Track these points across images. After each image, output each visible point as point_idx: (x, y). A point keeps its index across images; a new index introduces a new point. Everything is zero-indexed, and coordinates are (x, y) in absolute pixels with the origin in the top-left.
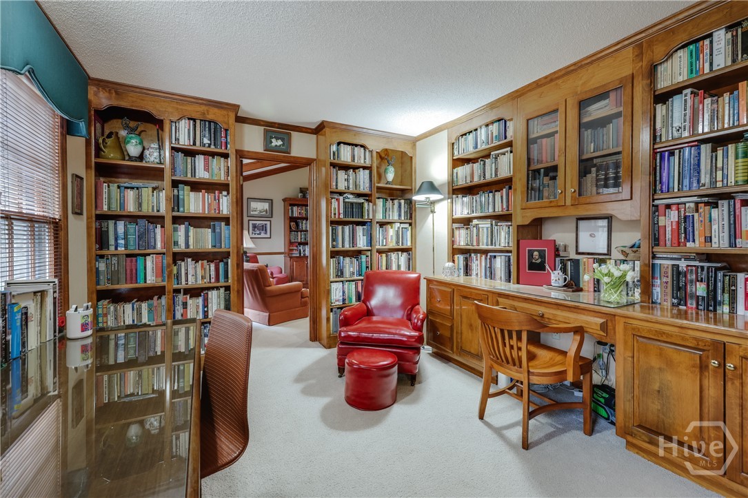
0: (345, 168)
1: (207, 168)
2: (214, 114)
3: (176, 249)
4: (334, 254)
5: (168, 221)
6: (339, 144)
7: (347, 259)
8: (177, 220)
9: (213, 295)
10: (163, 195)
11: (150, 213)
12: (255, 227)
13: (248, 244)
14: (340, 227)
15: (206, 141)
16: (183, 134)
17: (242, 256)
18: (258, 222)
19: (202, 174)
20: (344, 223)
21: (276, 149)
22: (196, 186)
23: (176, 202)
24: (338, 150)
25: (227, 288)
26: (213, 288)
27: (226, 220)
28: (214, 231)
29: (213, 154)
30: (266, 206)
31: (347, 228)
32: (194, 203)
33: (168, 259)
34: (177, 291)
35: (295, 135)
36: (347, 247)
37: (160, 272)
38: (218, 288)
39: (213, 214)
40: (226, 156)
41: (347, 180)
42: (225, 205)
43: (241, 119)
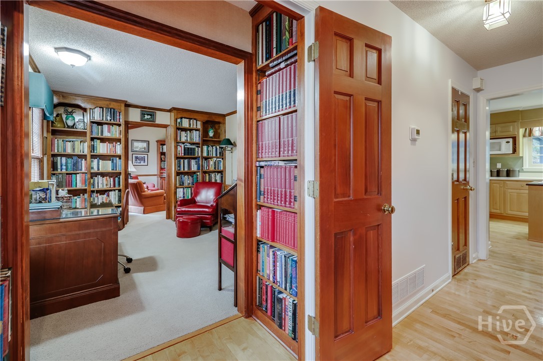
0: (185, 130)
1: (109, 131)
2: (113, 105)
3: (92, 171)
4: (178, 174)
5: (88, 157)
6: (181, 118)
7: (186, 177)
8: (93, 157)
9: (112, 194)
10: (86, 144)
11: (79, 153)
12: (137, 158)
13: (131, 169)
14: (182, 160)
15: (109, 118)
16: (97, 115)
17: (127, 175)
18: (139, 156)
19: (106, 134)
20: (186, 158)
21: (147, 120)
22: (103, 140)
23: (93, 148)
24: (181, 121)
25: (120, 190)
26: (111, 190)
27: (120, 157)
28: (113, 162)
29: (113, 124)
30: (145, 145)
31: (186, 161)
32: (102, 148)
33: (88, 176)
34: (93, 192)
35: (158, 113)
36: (186, 169)
37: (84, 182)
38: (114, 190)
39: (112, 154)
40: (119, 125)
41: (186, 136)
42: (119, 149)
43: (128, 105)
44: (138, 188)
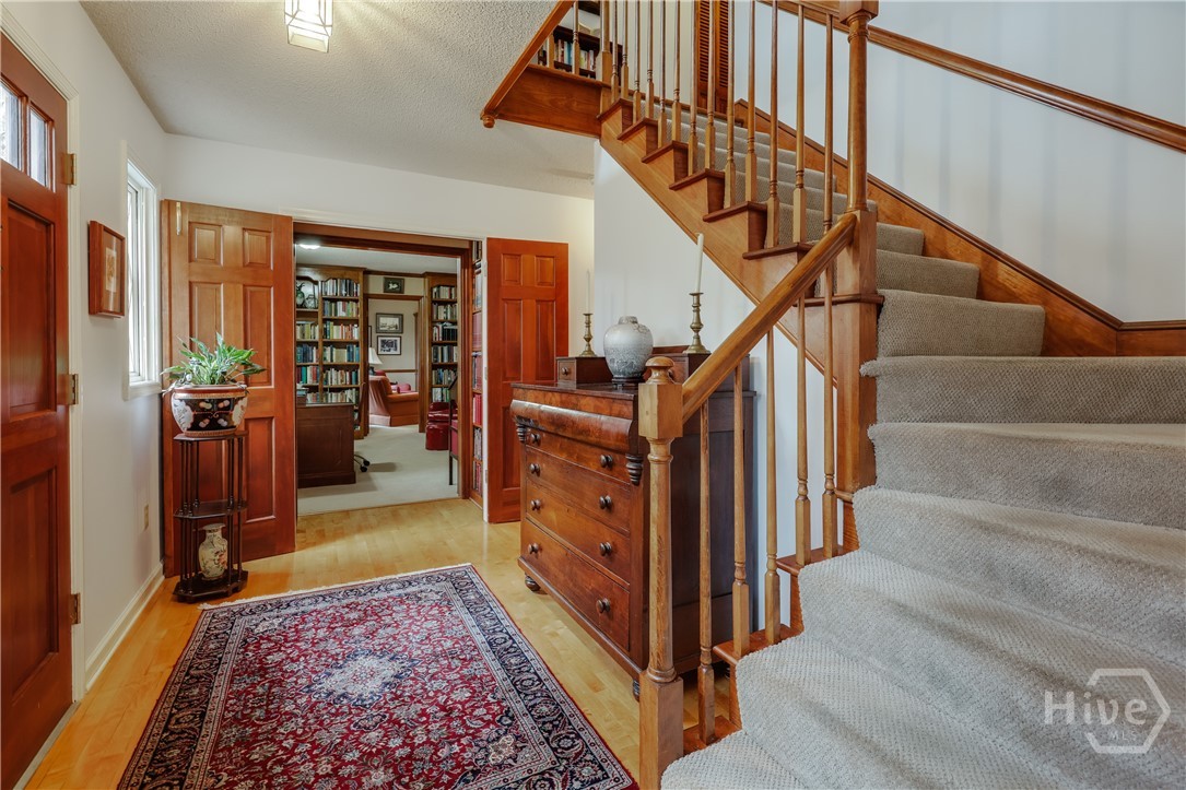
0: (444, 303)
1: (344, 309)
2: (349, 275)
3: (325, 363)
4: (434, 367)
5: (320, 344)
6: (439, 286)
7: (446, 371)
8: (327, 344)
9: (348, 393)
10: (317, 328)
11: (309, 340)
12: (383, 342)
13: (373, 359)
14: (440, 348)
15: (344, 292)
16: (331, 288)
17: (367, 368)
18: (387, 339)
19: (341, 314)
20: (445, 344)
21: (393, 291)
22: (337, 322)
23: (325, 332)
24: (439, 291)
25: (357, 389)
26: (347, 389)
27: (357, 343)
28: (349, 351)
29: (348, 301)
30: (396, 321)
31: (445, 348)
32: (337, 333)
33: (320, 369)
34: (325, 390)
35: (407, 279)
36: (446, 361)
37: (315, 377)
38: (351, 388)
39: (348, 339)
40: (356, 301)
41: (446, 313)
42: (356, 334)
43: (367, 272)
44: (382, 388)
